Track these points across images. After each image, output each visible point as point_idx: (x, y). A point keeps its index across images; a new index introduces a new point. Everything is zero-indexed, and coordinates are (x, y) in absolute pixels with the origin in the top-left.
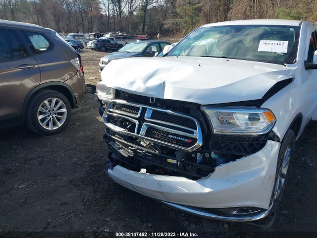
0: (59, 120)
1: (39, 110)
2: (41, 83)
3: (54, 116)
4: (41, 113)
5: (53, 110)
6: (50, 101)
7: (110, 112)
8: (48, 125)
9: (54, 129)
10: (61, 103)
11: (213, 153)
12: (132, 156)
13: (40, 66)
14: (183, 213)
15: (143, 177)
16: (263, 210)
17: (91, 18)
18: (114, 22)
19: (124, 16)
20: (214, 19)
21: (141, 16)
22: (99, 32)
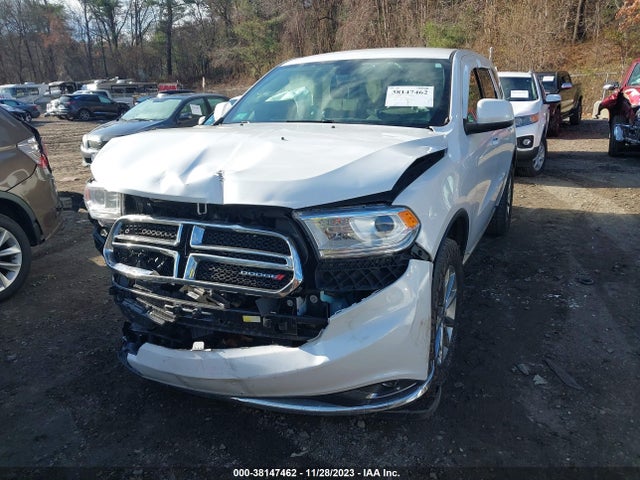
0: (5, 271)
7: (117, 240)
11: (322, 293)
12: (172, 321)
14: (283, 414)
15: (198, 357)
16: (419, 383)
17: (51, 51)
18: (104, 57)
19: (124, 45)
20: (311, 45)
21: (160, 43)
22: (71, 80)
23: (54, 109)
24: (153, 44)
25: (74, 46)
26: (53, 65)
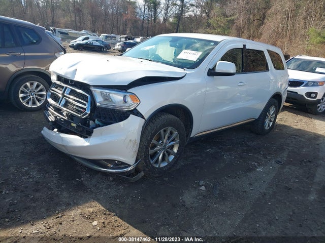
0: (39, 100)
1: (21, 89)
2: (25, 68)
3: (34, 96)
4: (22, 92)
5: (34, 91)
6: (32, 84)
8: (28, 103)
9: (33, 107)
10: (41, 86)
11: (96, 120)
12: (53, 120)
13: (26, 54)
15: (54, 134)
16: (130, 166)
17: (126, 22)
18: (148, 27)
19: (158, 22)
20: (246, 33)
21: (174, 23)
22: (131, 36)
23: (117, 47)
24: (171, 24)
25: (136, 21)
26: (126, 28)
